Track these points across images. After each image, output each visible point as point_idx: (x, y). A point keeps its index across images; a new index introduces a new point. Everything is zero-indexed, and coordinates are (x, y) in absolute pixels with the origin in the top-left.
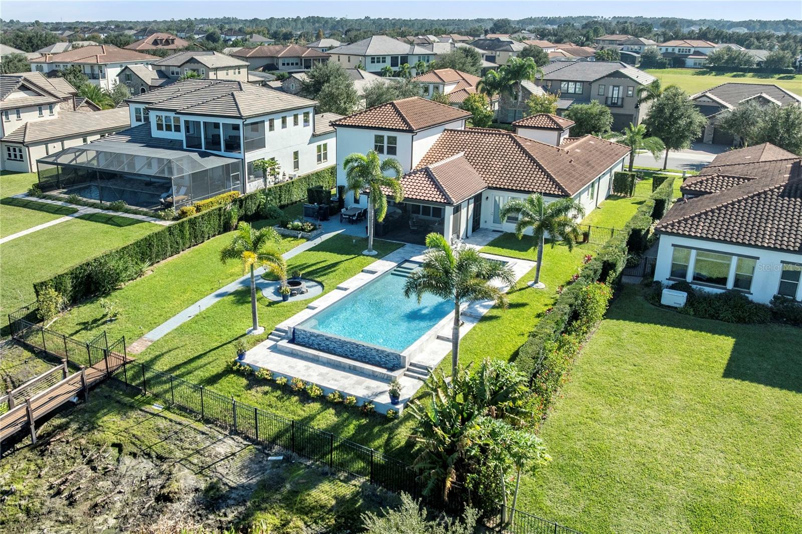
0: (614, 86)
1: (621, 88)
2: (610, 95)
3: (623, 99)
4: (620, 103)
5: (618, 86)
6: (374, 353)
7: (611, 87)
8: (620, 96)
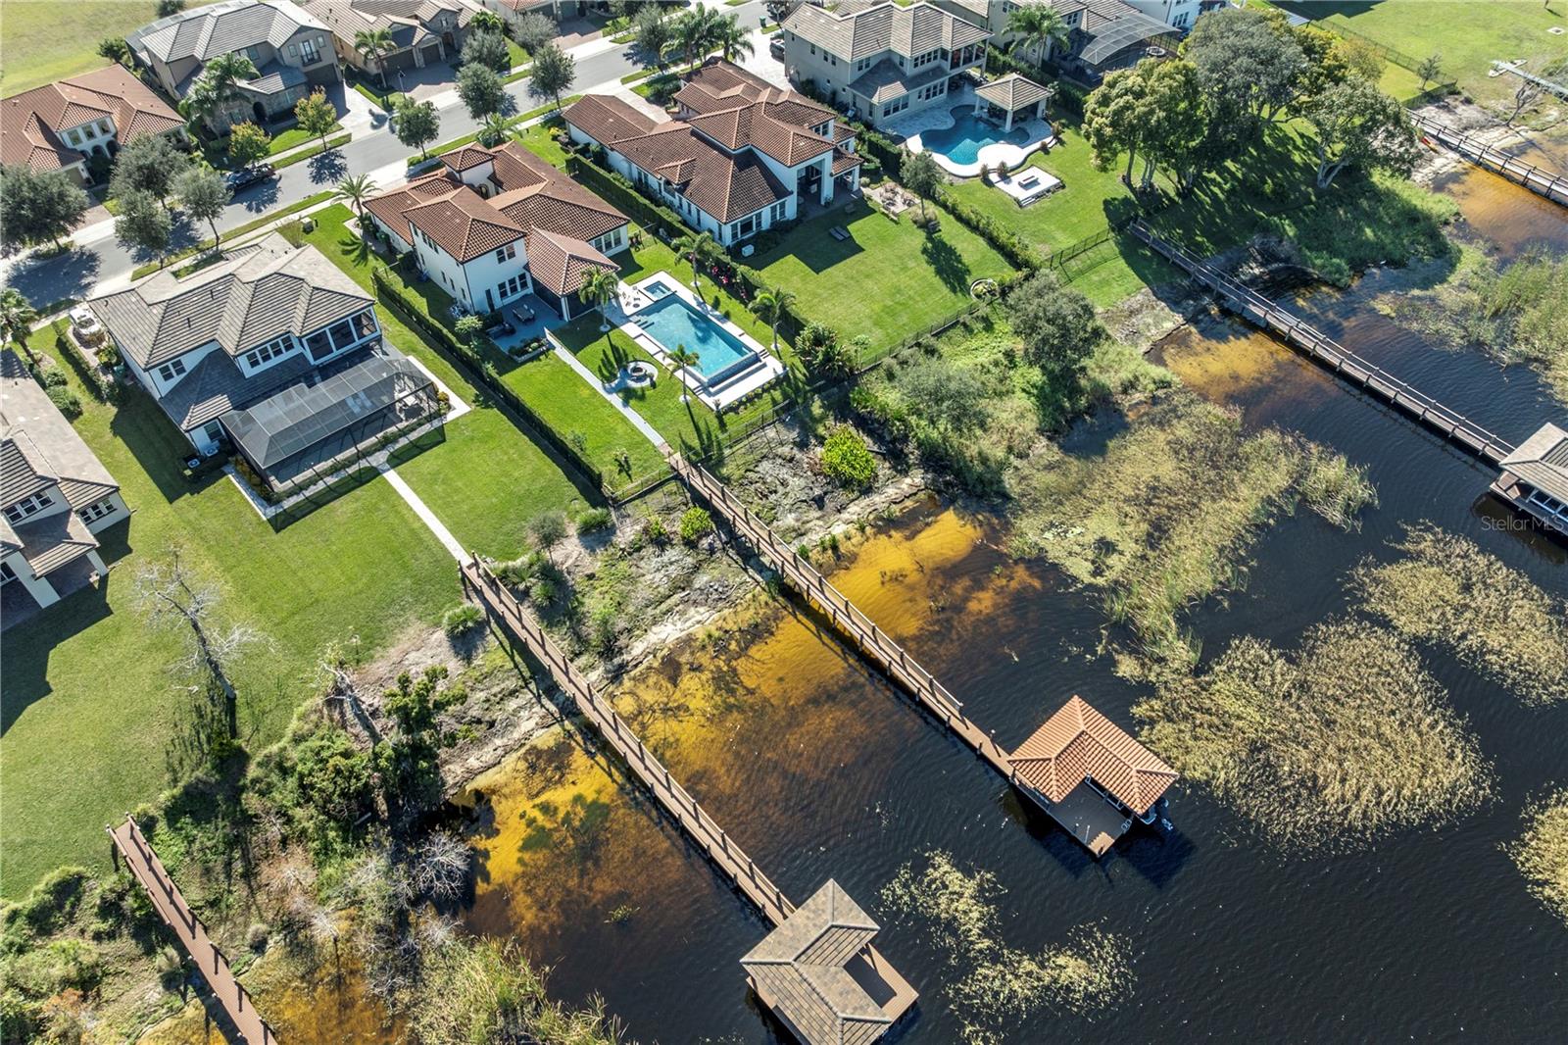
0: (303, 42)
1: (311, 41)
2: (303, 53)
3: (317, 51)
4: (316, 57)
5: (308, 41)
7: (301, 45)
8: (314, 49)
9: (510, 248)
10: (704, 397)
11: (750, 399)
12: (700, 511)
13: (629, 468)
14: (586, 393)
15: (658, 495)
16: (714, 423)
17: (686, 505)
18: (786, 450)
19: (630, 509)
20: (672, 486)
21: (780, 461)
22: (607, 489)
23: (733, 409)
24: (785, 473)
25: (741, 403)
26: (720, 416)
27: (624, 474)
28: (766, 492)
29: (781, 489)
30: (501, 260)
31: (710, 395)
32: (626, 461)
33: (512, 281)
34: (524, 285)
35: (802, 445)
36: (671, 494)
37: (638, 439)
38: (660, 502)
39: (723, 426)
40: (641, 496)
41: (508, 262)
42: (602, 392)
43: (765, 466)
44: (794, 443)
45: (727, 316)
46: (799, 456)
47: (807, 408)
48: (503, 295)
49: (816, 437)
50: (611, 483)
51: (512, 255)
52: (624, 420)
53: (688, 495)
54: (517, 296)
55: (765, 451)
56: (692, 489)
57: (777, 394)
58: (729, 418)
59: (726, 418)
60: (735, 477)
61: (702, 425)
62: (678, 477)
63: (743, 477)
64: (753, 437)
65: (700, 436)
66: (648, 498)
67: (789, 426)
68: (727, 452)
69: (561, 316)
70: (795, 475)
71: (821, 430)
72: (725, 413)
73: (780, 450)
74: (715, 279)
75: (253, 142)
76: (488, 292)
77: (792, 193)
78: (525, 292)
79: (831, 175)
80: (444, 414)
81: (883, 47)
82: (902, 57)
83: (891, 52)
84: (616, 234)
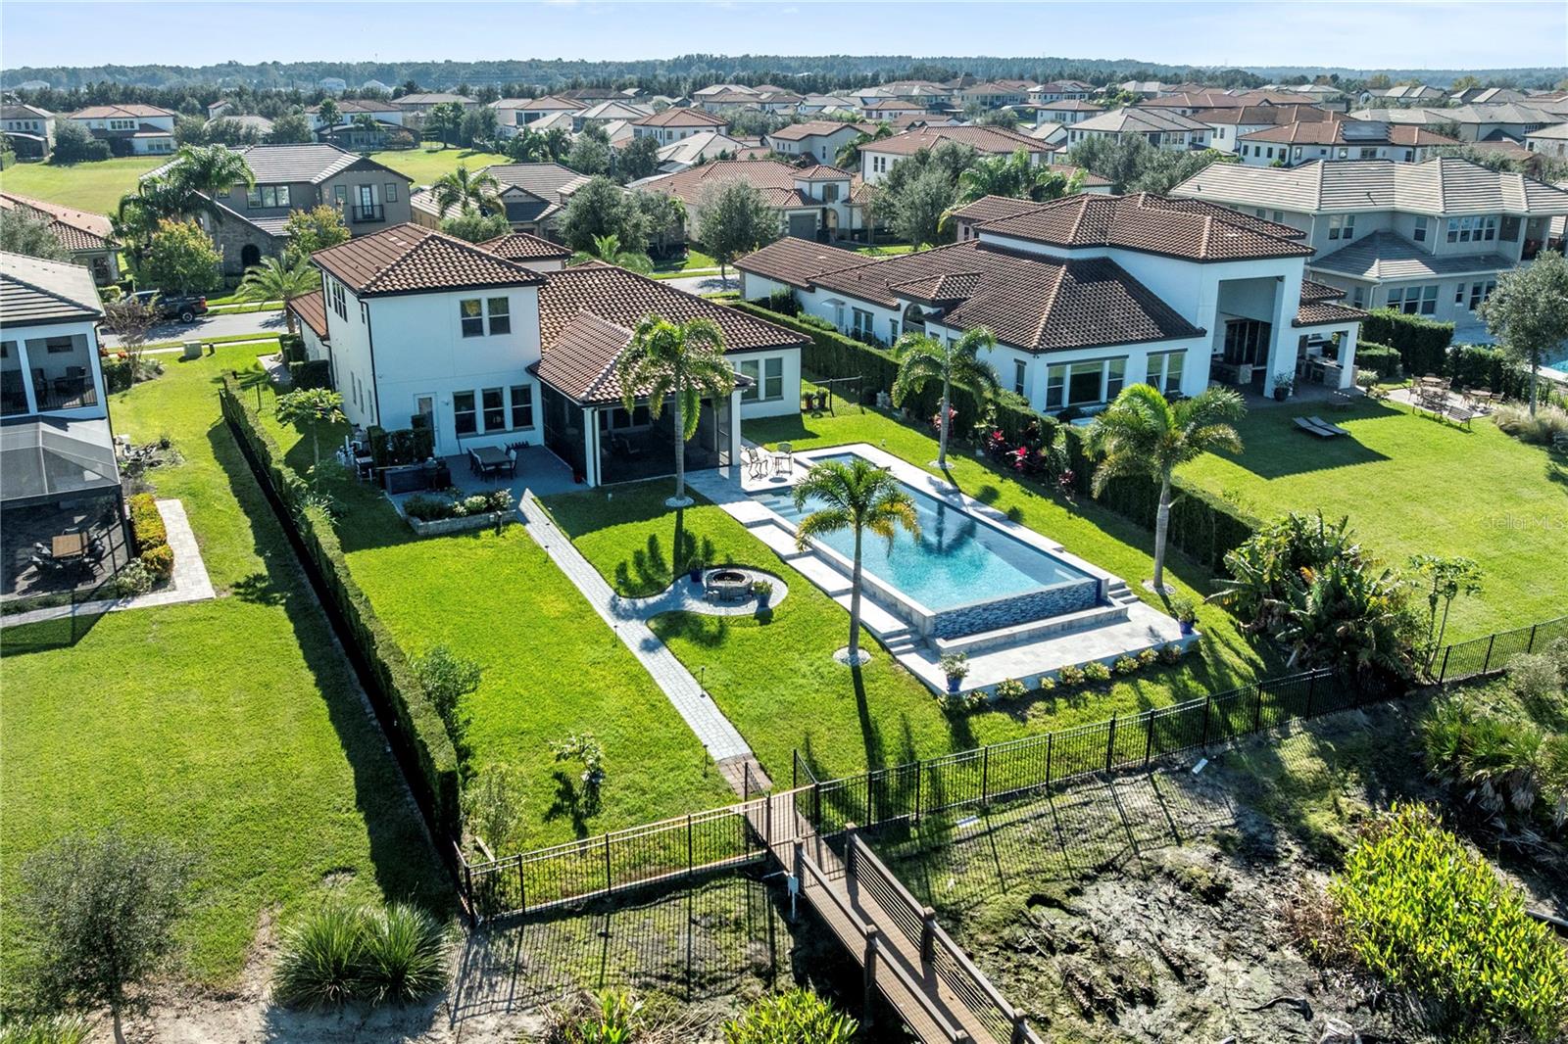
0: (362, 186)
1: (375, 188)
2: (358, 202)
3: (381, 206)
4: (377, 214)
5: (370, 186)
6: (1057, 597)
7: (357, 189)
8: (376, 201)
9: (500, 306)
10: (915, 661)
11: (1070, 687)
12: (814, 1006)
13: (593, 809)
14: (553, 606)
15: (665, 918)
16: (936, 732)
17: (768, 975)
18: (1195, 858)
19: (532, 945)
20: (732, 899)
21: (1169, 890)
22: (475, 852)
23: (1011, 702)
24: (1187, 934)
25: (1039, 694)
26: (959, 713)
27: (566, 823)
28: (1110, 990)
29: (1169, 991)
30: (471, 328)
31: (934, 655)
32: (592, 787)
33: (492, 398)
34: (523, 419)
35: (1254, 853)
36: (719, 923)
37: (662, 733)
38: (662, 945)
39: (962, 738)
40: (601, 906)
41: (487, 341)
42: (603, 611)
43: (1108, 900)
44: (1223, 841)
45: (1014, 517)
46: (1242, 885)
47: (1263, 748)
48: (465, 425)
49: (1304, 836)
50: (495, 832)
51: (501, 326)
52: (640, 680)
53: (786, 942)
54: (500, 440)
55: (1112, 848)
56: (807, 922)
57: (1160, 696)
58: (988, 727)
59: (977, 724)
60: (988, 913)
61: (890, 734)
62: (764, 872)
63: (1019, 919)
64: (1070, 798)
65: (874, 757)
66: (624, 923)
67: (1204, 791)
68: (967, 825)
69: (580, 474)
70: (1230, 950)
71: (1320, 819)
72: (981, 708)
73: (1169, 856)
74: (997, 461)
75: (188, 253)
76: (425, 402)
77: (1202, 333)
78: (521, 436)
79: (1296, 324)
80: (134, 593)
81: (1382, 206)
82: (1423, 219)
83: (1394, 214)
84: (775, 367)
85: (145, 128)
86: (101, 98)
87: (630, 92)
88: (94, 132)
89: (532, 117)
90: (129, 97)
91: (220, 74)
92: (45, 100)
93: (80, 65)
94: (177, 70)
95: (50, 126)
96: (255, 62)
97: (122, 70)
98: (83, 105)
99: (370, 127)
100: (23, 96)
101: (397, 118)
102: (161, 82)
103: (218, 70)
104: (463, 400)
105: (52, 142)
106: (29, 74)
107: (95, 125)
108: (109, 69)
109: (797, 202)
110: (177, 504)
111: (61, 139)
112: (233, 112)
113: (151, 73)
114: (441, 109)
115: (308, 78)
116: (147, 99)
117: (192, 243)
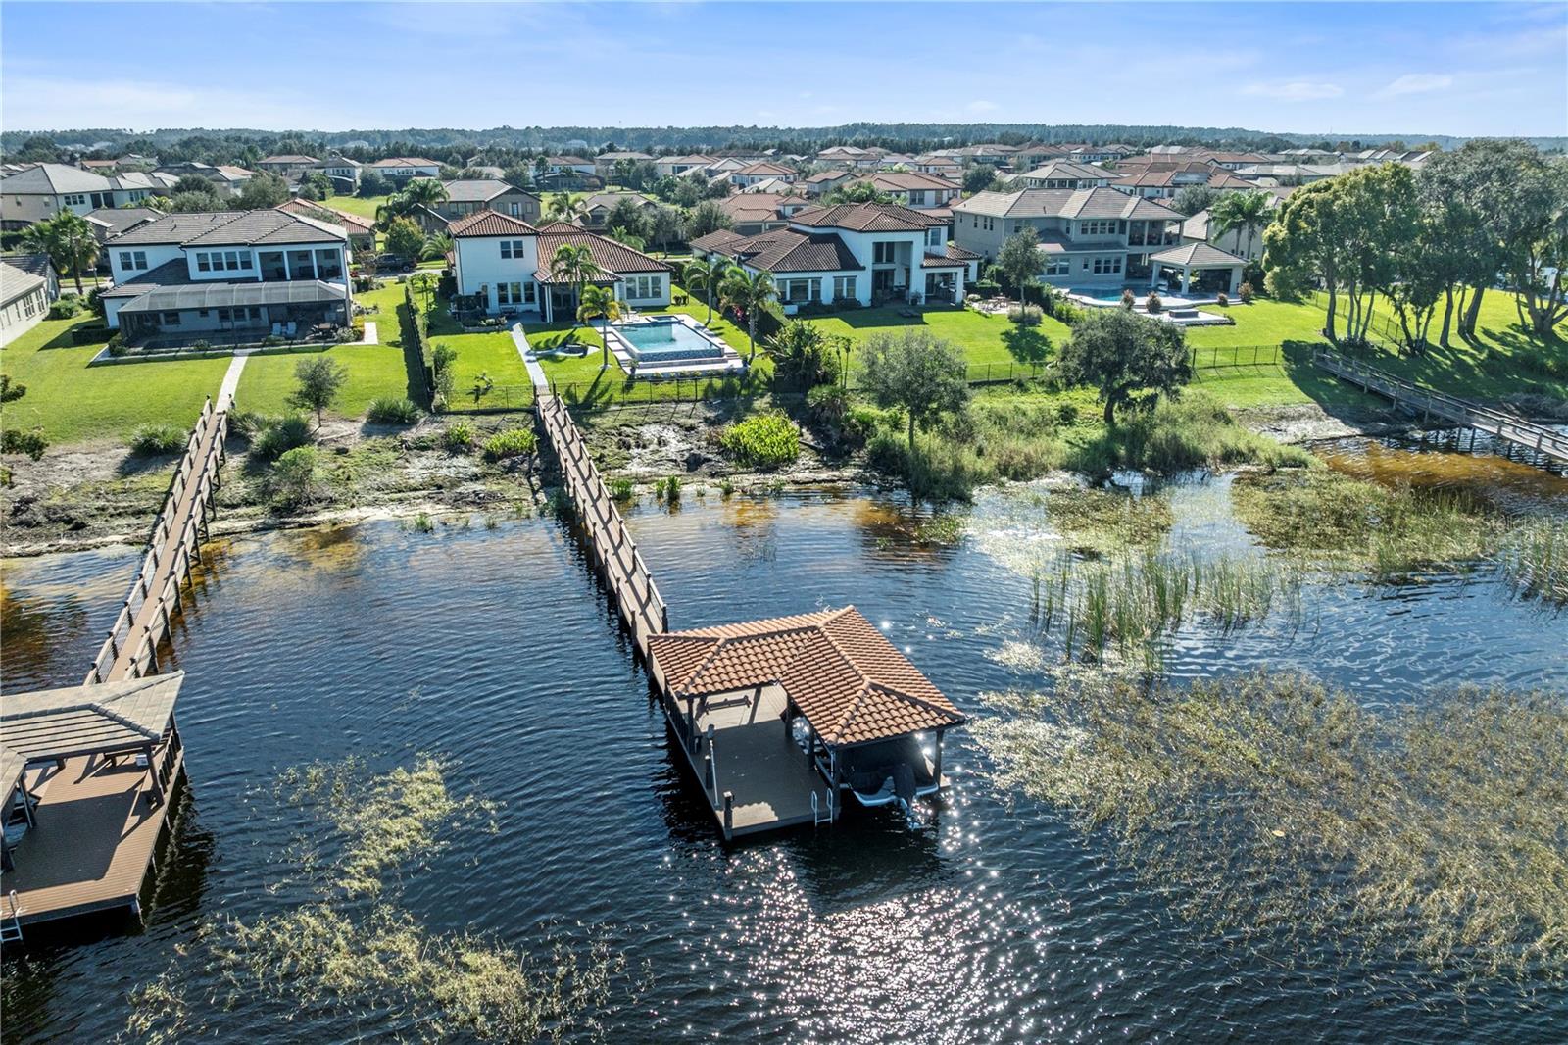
0: (512, 203)
1: (520, 205)
5: (517, 203)
7: (510, 205)
8: (521, 212)
9: (518, 245)
11: (682, 377)
13: (484, 394)
14: (505, 352)
15: (494, 417)
18: (691, 421)
19: (448, 418)
21: (674, 427)
22: (439, 397)
23: (654, 381)
24: (673, 437)
25: (667, 378)
26: (631, 380)
27: (473, 396)
28: (632, 445)
29: (654, 447)
30: (505, 254)
32: (487, 389)
33: (516, 288)
35: (717, 423)
36: (512, 419)
38: (490, 422)
39: (628, 388)
40: (475, 413)
41: (513, 261)
42: (522, 353)
43: (653, 428)
44: (707, 419)
46: (703, 429)
47: (748, 400)
48: (503, 299)
51: (519, 254)
52: (523, 370)
53: (531, 426)
55: (663, 418)
56: (539, 422)
57: (719, 382)
58: (641, 384)
60: (603, 426)
62: (532, 411)
63: (614, 428)
64: (658, 405)
65: (594, 388)
67: (713, 407)
68: (614, 407)
69: (544, 317)
70: (684, 440)
72: (641, 380)
73: (682, 421)
75: (408, 234)
76: (485, 288)
77: (864, 268)
78: (529, 306)
79: (922, 266)
80: (347, 341)
81: (1049, 214)
82: (1068, 220)
83: (1058, 219)
84: (656, 281)
85: (420, 174)
86: (395, 153)
87: (770, 152)
88: (385, 176)
89: (682, 169)
90: (413, 153)
91: (493, 137)
92: (358, 155)
93: (392, 129)
94: (462, 133)
95: (358, 172)
96: (522, 127)
97: (421, 133)
98: (381, 158)
99: (570, 174)
100: (343, 152)
101: (591, 169)
102: (449, 141)
103: (494, 133)
104: (502, 287)
105: (359, 183)
106: (355, 136)
107: (387, 172)
108: (412, 132)
109: (774, 217)
110: (374, 324)
111: (364, 180)
112: (481, 164)
113: (442, 135)
114: (619, 163)
115: (559, 140)
116: (426, 155)
117: (410, 229)
